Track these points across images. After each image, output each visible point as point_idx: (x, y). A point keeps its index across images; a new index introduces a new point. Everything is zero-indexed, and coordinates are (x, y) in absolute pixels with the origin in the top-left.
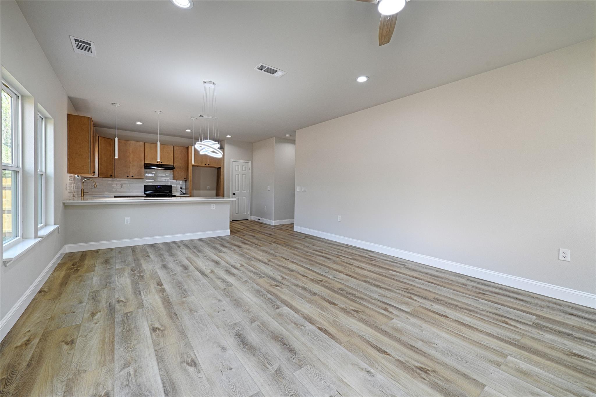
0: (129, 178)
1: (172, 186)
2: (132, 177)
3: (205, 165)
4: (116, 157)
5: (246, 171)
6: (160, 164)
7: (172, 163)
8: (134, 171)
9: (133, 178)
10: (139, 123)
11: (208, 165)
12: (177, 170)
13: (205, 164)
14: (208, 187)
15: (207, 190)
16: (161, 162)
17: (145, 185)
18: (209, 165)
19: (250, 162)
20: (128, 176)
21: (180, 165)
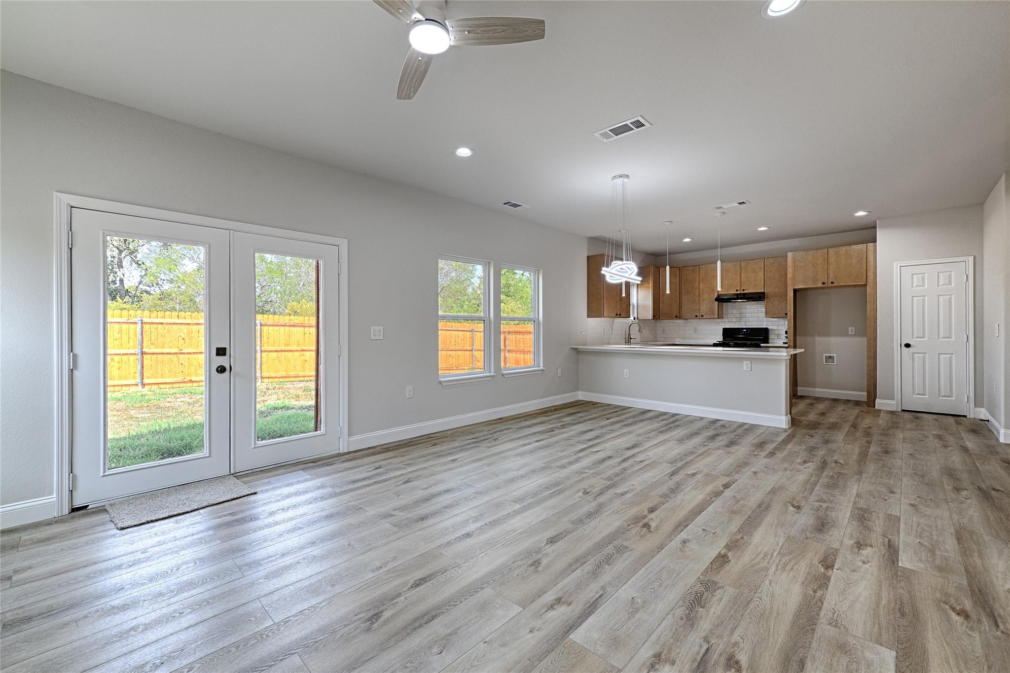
0: (698, 318)
1: (767, 328)
2: (701, 317)
3: (824, 286)
4: (668, 292)
5: (953, 285)
6: (741, 292)
7: (761, 289)
8: (704, 308)
9: (703, 317)
10: (687, 240)
11: (830, 285)
12: (772, 299)
13: (824, 283)
14: (851, 330)
15: (846, 334)
16: (743, 290)
17: (723, 328)
18: (832, 283)
19: (971, 259)
20: (696, 316)
21: (777, 290)
